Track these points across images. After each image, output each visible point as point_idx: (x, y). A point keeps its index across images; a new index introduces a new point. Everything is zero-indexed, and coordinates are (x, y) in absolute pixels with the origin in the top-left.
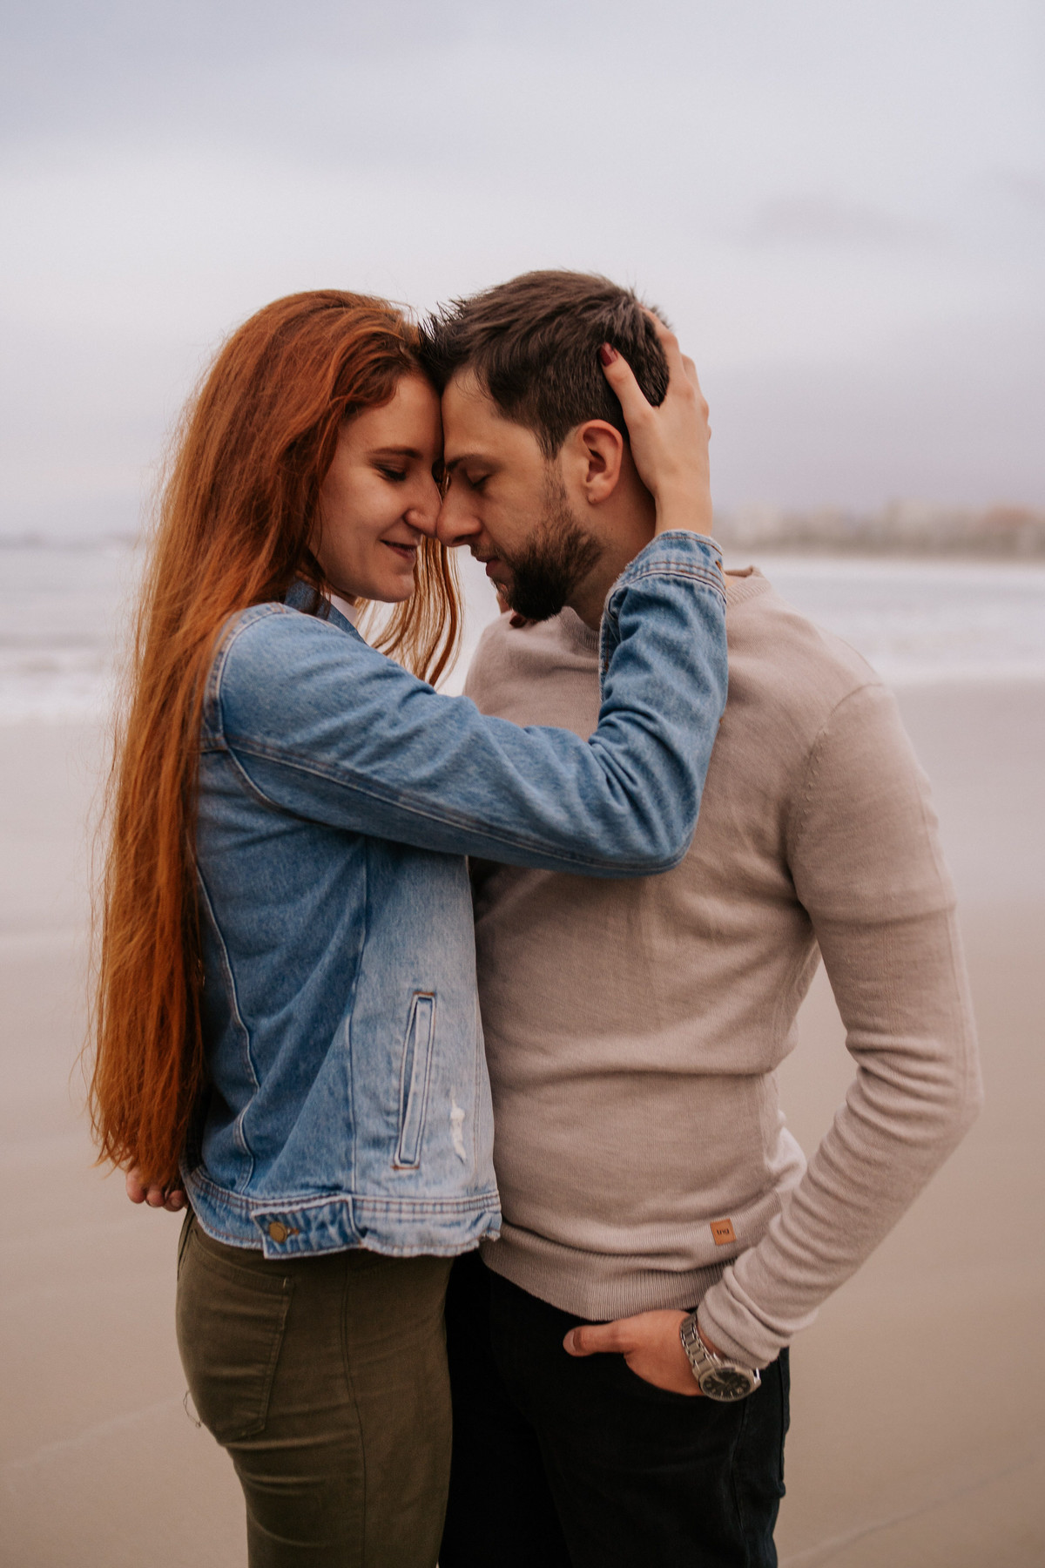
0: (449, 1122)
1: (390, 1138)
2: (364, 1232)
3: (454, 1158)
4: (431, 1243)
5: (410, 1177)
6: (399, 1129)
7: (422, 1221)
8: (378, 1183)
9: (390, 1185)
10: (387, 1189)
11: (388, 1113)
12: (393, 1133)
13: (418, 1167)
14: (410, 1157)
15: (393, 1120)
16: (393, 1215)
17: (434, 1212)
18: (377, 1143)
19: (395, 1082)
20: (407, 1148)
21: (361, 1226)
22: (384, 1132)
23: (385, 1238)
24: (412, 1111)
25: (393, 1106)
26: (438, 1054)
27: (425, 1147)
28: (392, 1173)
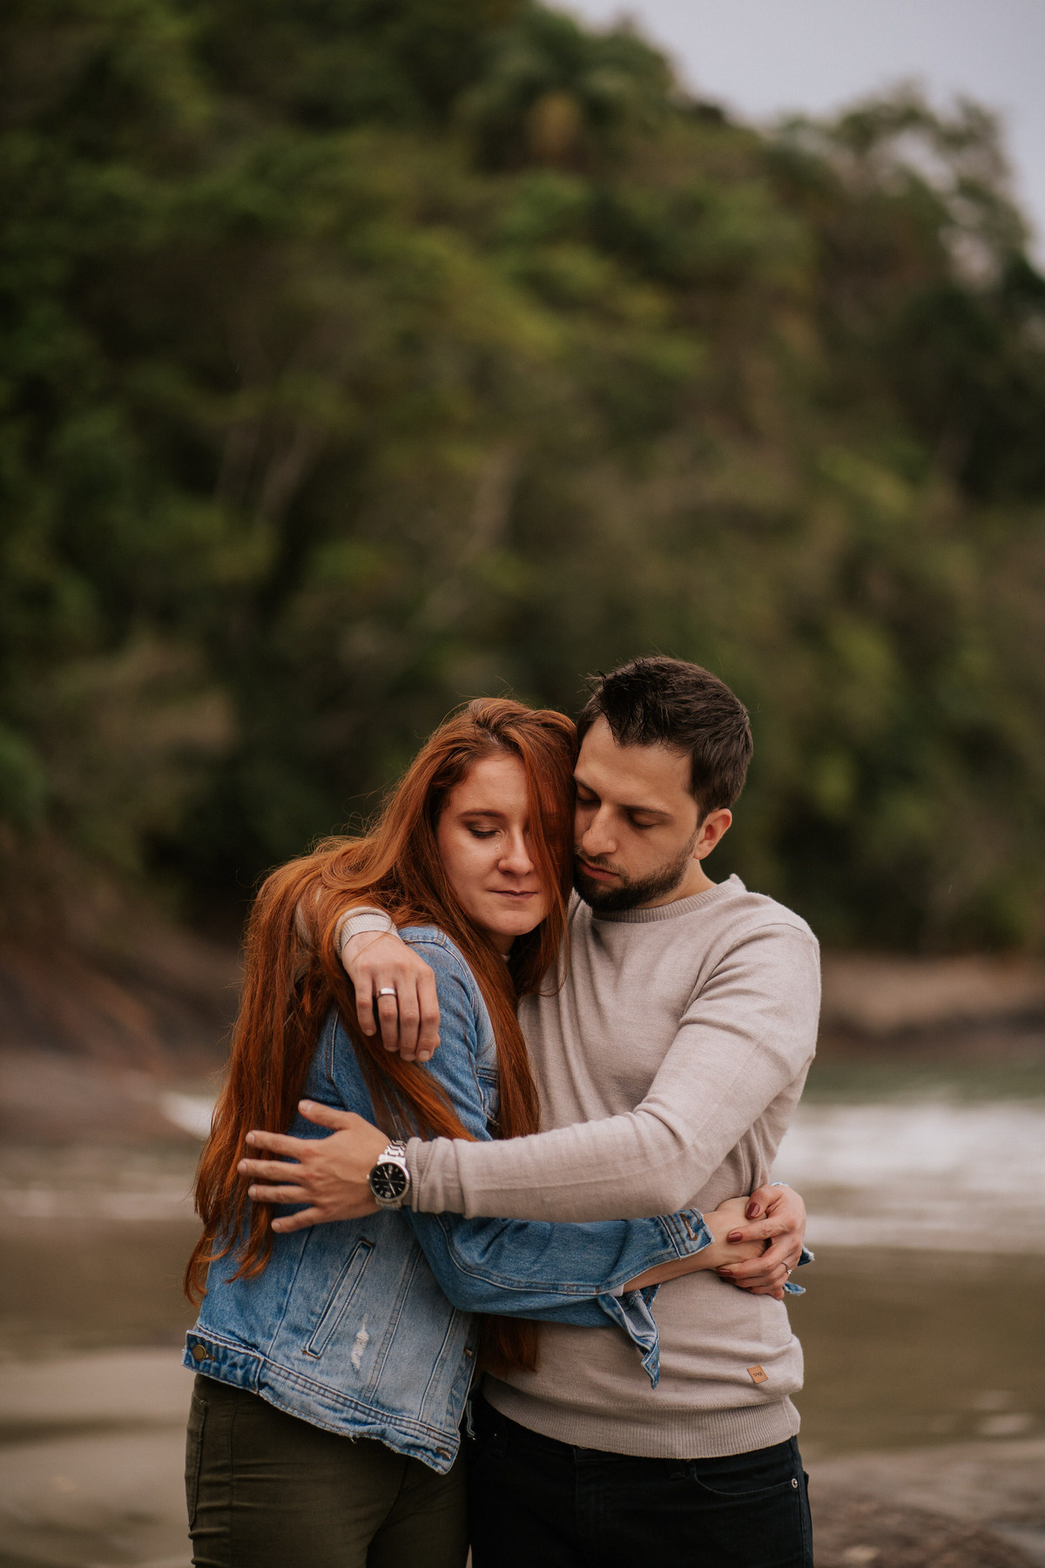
0: (355, 1339)
1: (308, 1331)
2: (262, 1385)
3: (348, 1364)
4: (309, 1413)
5: (312, 1363)
6: (316, 1327)
7: (308, 1395)
8: (288, 1358)
9: (296, 1362)
10: (293, 1365)
11: (313, 1313)
12: (310, 1328)
13: (319, 1358)
14: (317, 1350)
15: (314, 1319)
16: (290, 1383)
17: (318, 1393)
18: (297, 1330)
19: (325, 1295)
20: (317, 1343)
21: (263, 1380)
22: (304, 1325)
23: (278, 1396)
24: (328, 1319)
25: (318, 1310)
26: (362, 1287)
27: (329, 1347)
28: (300, 1355)
